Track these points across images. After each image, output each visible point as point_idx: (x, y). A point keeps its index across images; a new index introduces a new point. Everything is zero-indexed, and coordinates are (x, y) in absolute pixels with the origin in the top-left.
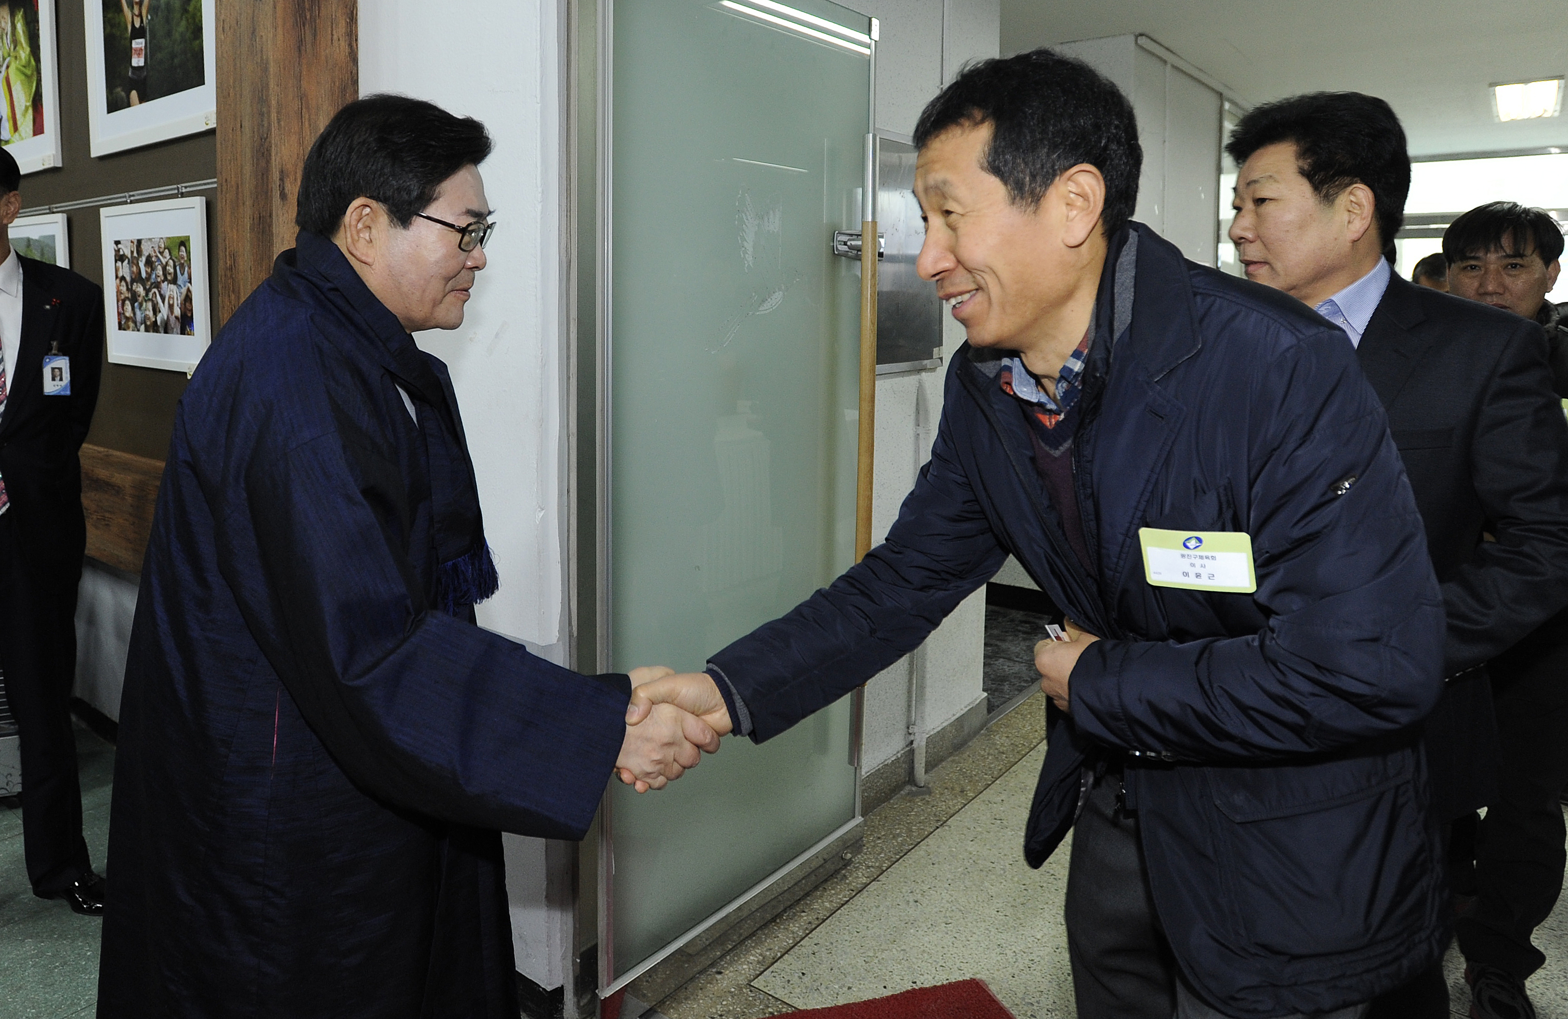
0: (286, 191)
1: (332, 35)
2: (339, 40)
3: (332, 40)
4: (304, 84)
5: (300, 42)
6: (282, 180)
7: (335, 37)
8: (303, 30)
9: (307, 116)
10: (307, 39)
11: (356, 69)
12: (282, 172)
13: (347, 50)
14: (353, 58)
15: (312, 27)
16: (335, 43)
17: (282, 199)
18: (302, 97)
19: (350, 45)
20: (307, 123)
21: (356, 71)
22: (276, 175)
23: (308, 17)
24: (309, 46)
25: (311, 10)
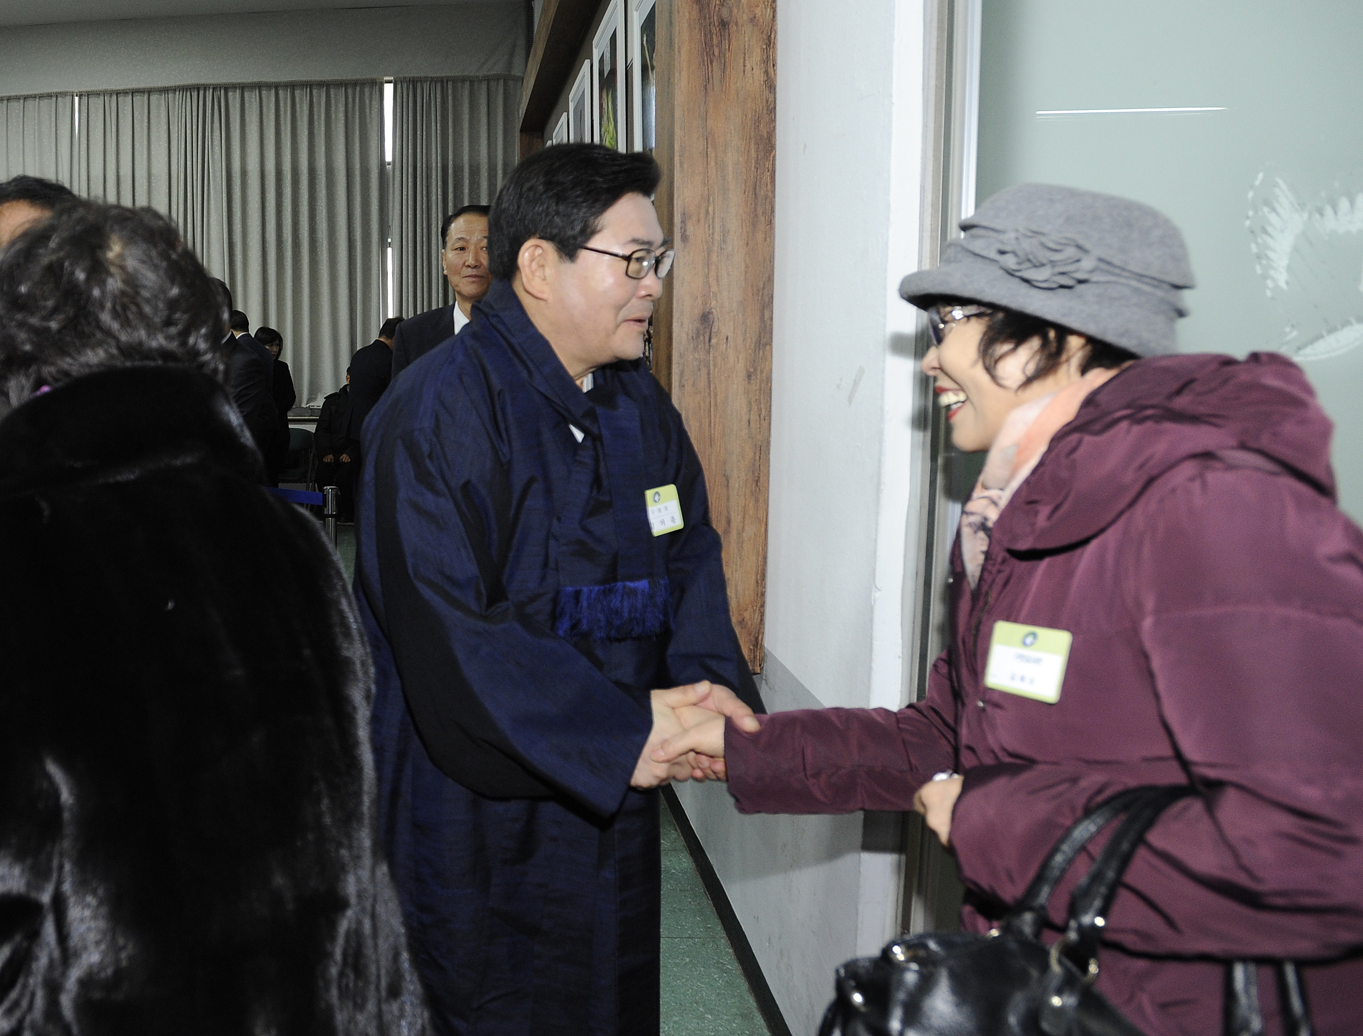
0: (688, 233)
1: (745, 66)
2: (753, 69)
3: (744, 71)
4: (710, 122)
5: (707, 81)
6: (683, 222)
7: (748, 67)
8: (710, 69)
9: (713, 155)
10: (714, 76)
11: (773, 96)
12: (684, 214)
13: (763, 78)
14: (770, 85)
15: (721, 62)
16: (748, 73)
17: (684, 241)
18: (708, 138)
19: (766, 72)
20: (713, 163)
21: (773, 99)
22: (677, 219)
23: (716, 54)
24: (716, 82)
25: (720, 44)
